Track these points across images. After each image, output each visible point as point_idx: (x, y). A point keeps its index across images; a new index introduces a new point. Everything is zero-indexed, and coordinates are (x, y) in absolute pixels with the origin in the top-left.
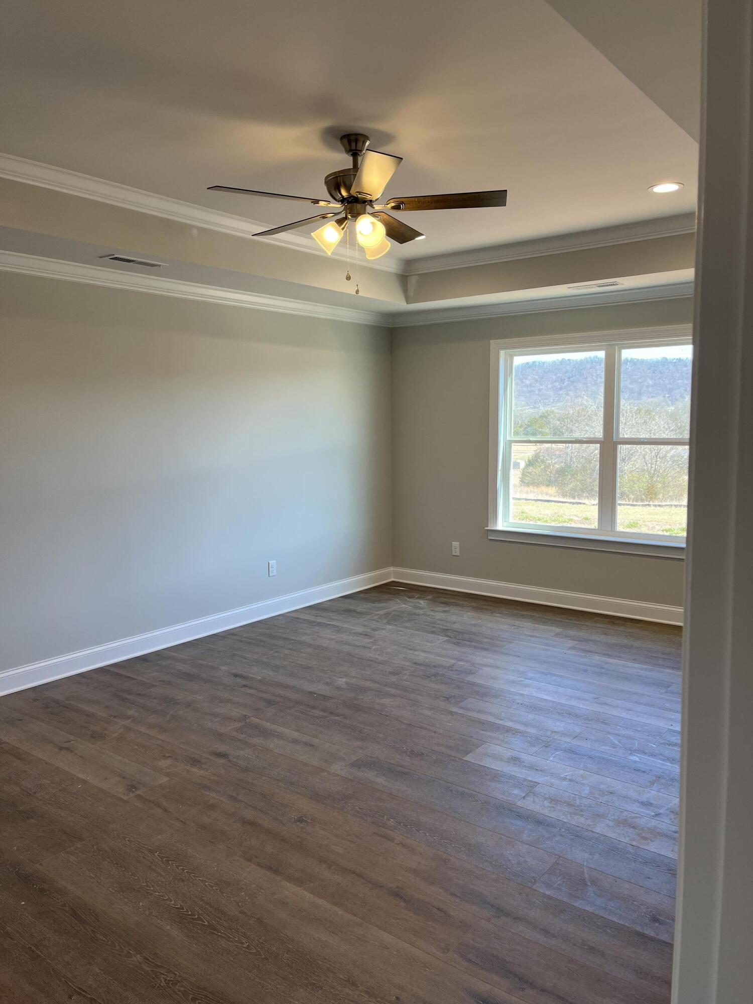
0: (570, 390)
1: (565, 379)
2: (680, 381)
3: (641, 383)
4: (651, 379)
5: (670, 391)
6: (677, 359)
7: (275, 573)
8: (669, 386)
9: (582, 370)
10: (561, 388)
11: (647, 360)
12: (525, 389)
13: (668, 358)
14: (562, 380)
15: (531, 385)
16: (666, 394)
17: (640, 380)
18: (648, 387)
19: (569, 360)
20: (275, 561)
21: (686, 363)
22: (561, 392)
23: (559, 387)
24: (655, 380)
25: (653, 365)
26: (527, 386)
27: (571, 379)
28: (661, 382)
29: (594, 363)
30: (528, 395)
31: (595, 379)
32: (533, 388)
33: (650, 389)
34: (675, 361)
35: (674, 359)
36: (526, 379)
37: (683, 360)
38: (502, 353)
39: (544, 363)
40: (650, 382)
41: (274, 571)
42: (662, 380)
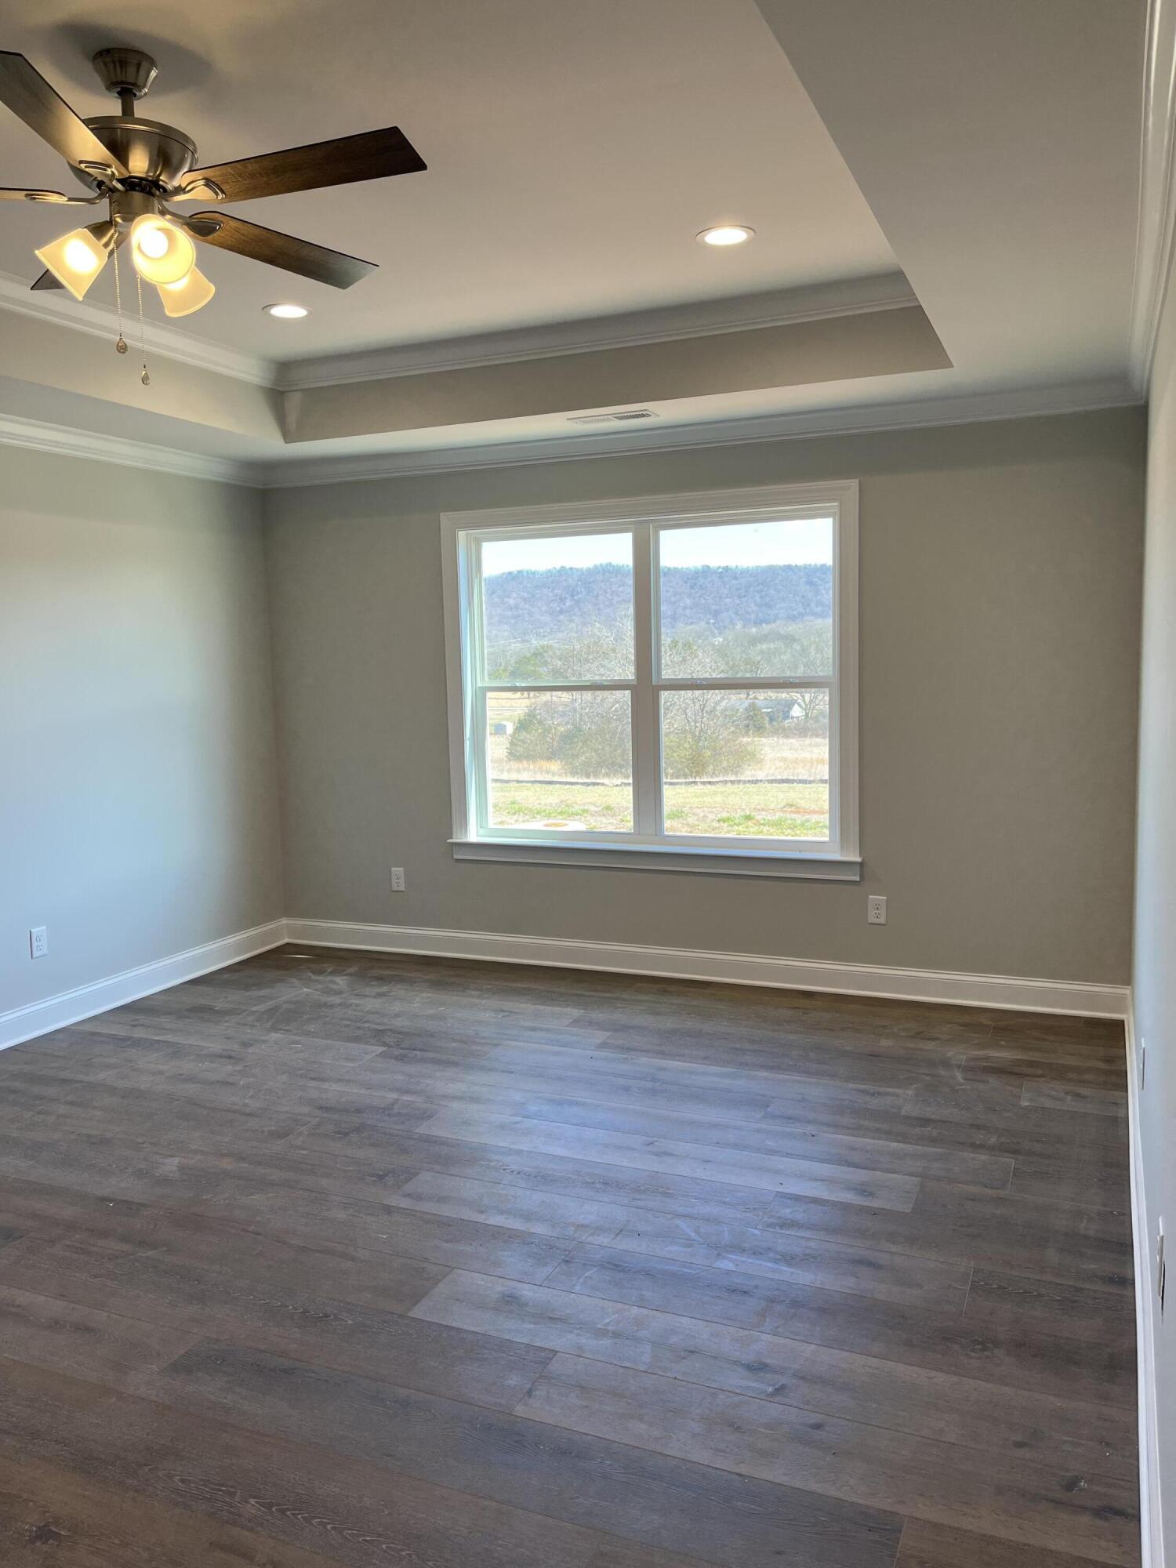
0: (574, 615)
1: (566, 598)
2: (728, 600)
3: (675, 602)
4: (690, 596)
5: (716, 614)
6: (723, 568)
7: (45, 951)
8: (714, 607)
9: (590, 583)
10: (561, 612)
11: (682, 568)
12: (509, 613)
13: (711, 566)
14: (562, 600)
15: (516, 607)
16: (709, 619)
17: (673, 599)
18: (685, 608)
19: (571, 568)
20: (44, 927)
21: (736, 573)
22: (561, 617)
23: (558, 609)
24: (694, 598)
25: (690, 576)
26: (511, 608)
27: (576, 598)
28: (703, 601)
29: (607, 574)
30: (513, 621)
31: (610, 597)
32: (520, 612)
33: (688, 611)
34: (720, 570)
35: (720, 567)
36: (509, 597)
37: (731, 569)
38: (462, 535)
39: (534, 573)
40: (688, 601)
41: (42, 948)
42: (705, 599)
